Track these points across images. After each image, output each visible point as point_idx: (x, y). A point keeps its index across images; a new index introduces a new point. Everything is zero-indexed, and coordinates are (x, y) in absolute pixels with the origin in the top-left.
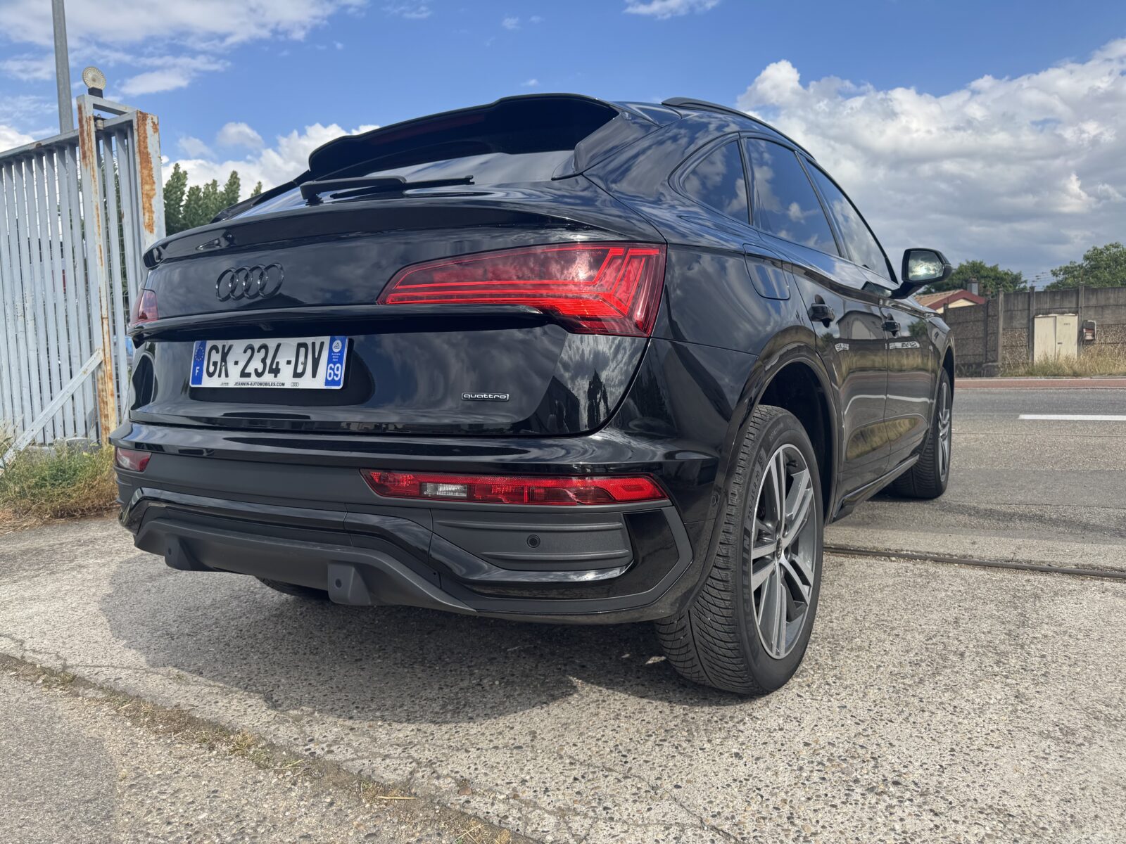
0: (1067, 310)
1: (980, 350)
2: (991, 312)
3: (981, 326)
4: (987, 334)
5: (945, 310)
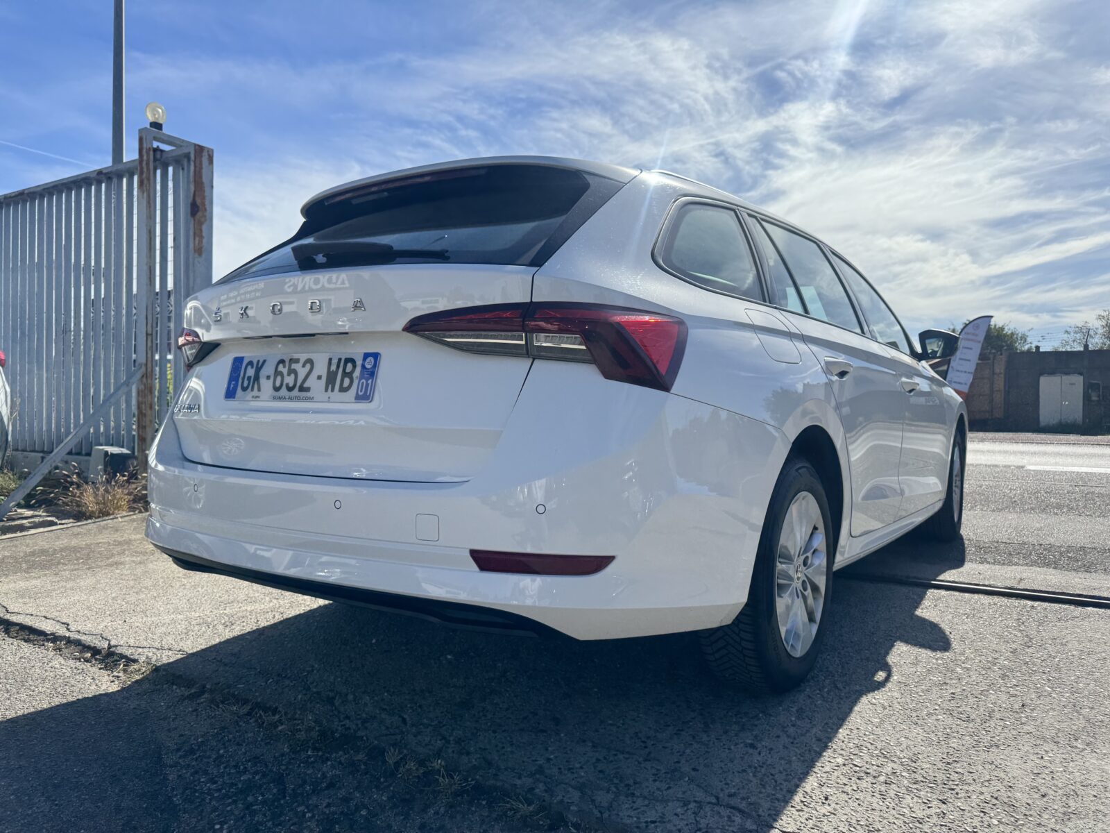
0: (1072, 371)
1: (986, 407)
2: (997, 370)
3: (987, 383)
4: (992, 391)
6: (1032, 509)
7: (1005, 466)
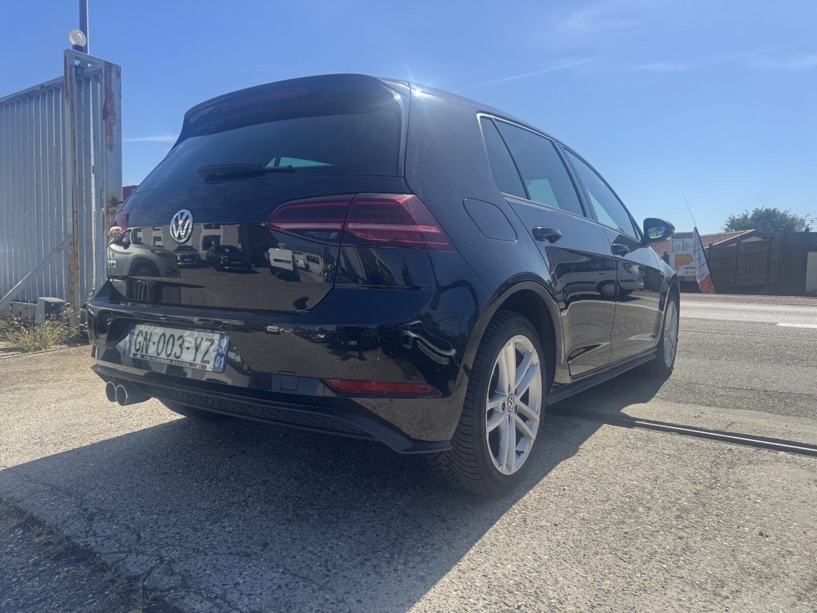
1: (764, 276)
2: (774, 247)
3: (765, 257)
4: (769, 263)
6: (769, 360)
7: (760, 323)
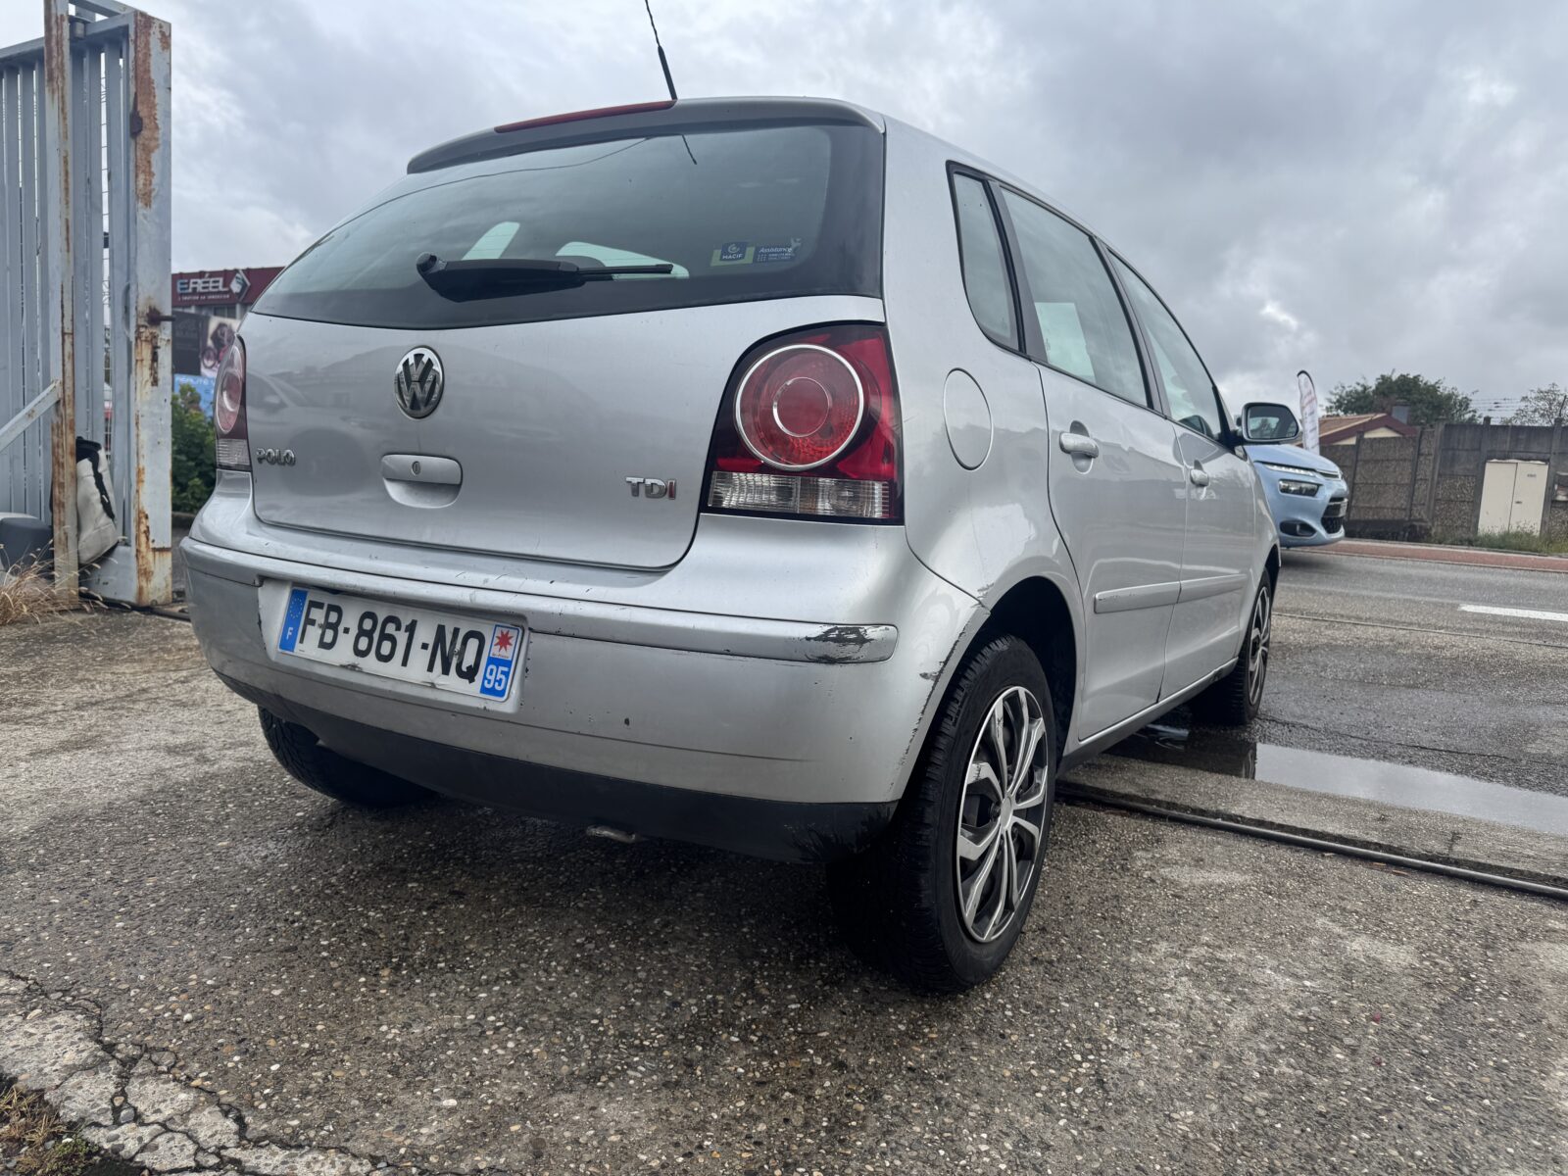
0: (1534, 456)
1: (1403, 502)
2: (1425, 450)
3: (1408, 467)
4: (1414, 480)
5: (1358, 441)
